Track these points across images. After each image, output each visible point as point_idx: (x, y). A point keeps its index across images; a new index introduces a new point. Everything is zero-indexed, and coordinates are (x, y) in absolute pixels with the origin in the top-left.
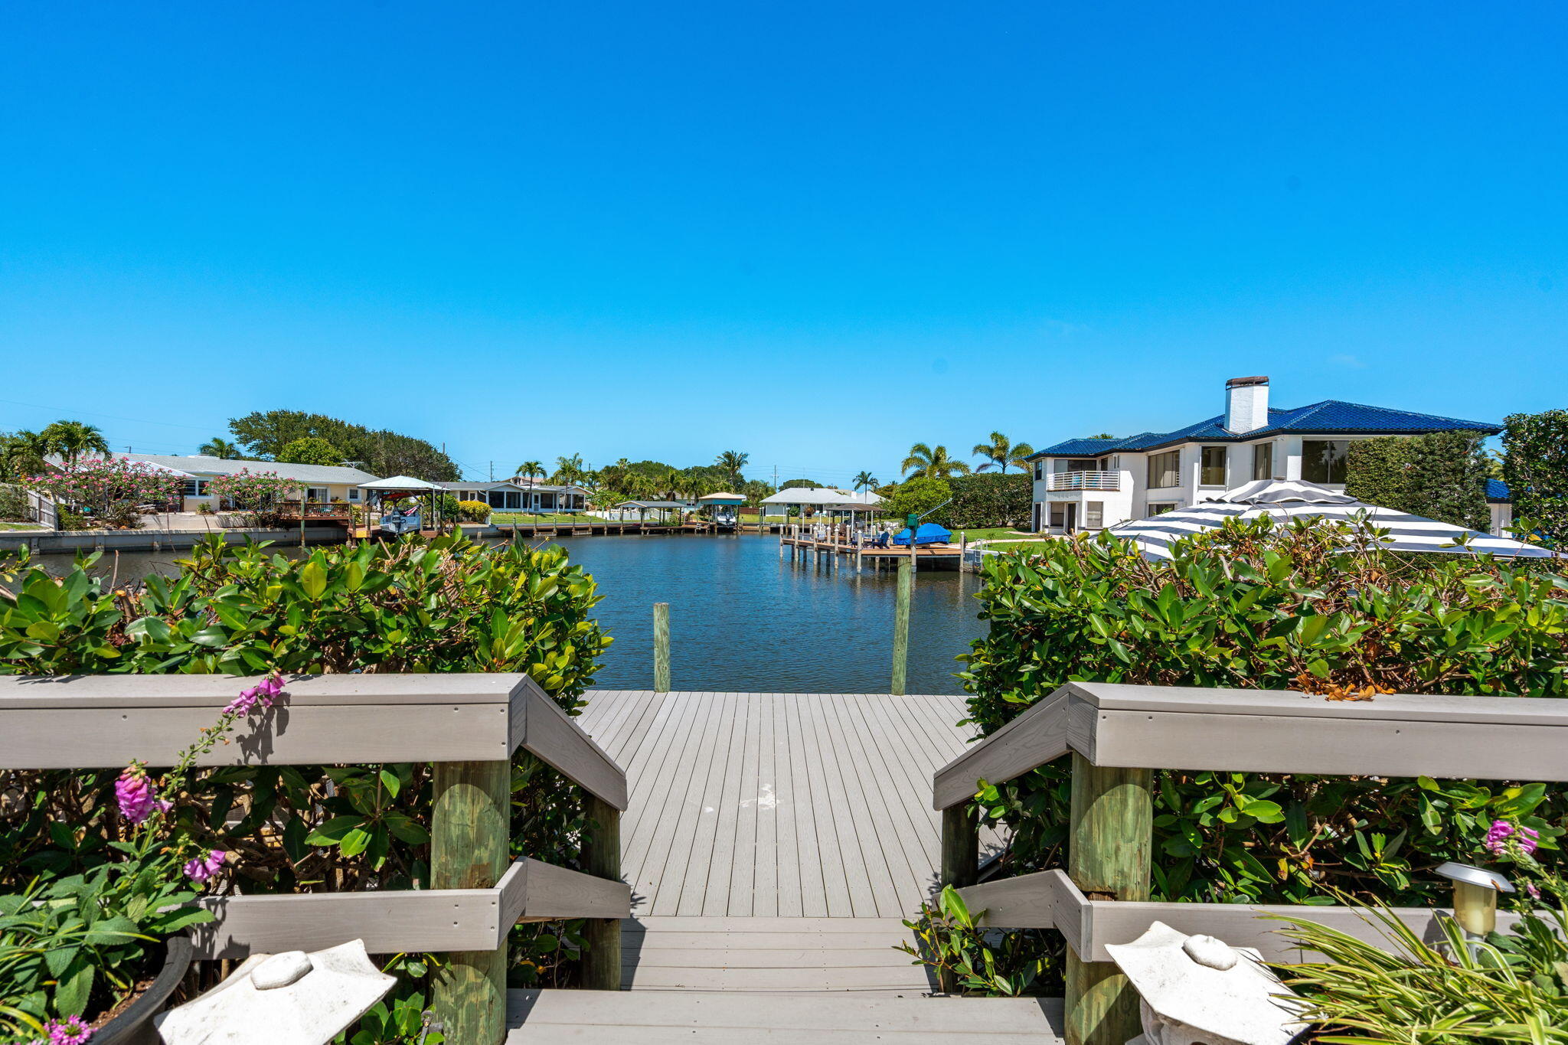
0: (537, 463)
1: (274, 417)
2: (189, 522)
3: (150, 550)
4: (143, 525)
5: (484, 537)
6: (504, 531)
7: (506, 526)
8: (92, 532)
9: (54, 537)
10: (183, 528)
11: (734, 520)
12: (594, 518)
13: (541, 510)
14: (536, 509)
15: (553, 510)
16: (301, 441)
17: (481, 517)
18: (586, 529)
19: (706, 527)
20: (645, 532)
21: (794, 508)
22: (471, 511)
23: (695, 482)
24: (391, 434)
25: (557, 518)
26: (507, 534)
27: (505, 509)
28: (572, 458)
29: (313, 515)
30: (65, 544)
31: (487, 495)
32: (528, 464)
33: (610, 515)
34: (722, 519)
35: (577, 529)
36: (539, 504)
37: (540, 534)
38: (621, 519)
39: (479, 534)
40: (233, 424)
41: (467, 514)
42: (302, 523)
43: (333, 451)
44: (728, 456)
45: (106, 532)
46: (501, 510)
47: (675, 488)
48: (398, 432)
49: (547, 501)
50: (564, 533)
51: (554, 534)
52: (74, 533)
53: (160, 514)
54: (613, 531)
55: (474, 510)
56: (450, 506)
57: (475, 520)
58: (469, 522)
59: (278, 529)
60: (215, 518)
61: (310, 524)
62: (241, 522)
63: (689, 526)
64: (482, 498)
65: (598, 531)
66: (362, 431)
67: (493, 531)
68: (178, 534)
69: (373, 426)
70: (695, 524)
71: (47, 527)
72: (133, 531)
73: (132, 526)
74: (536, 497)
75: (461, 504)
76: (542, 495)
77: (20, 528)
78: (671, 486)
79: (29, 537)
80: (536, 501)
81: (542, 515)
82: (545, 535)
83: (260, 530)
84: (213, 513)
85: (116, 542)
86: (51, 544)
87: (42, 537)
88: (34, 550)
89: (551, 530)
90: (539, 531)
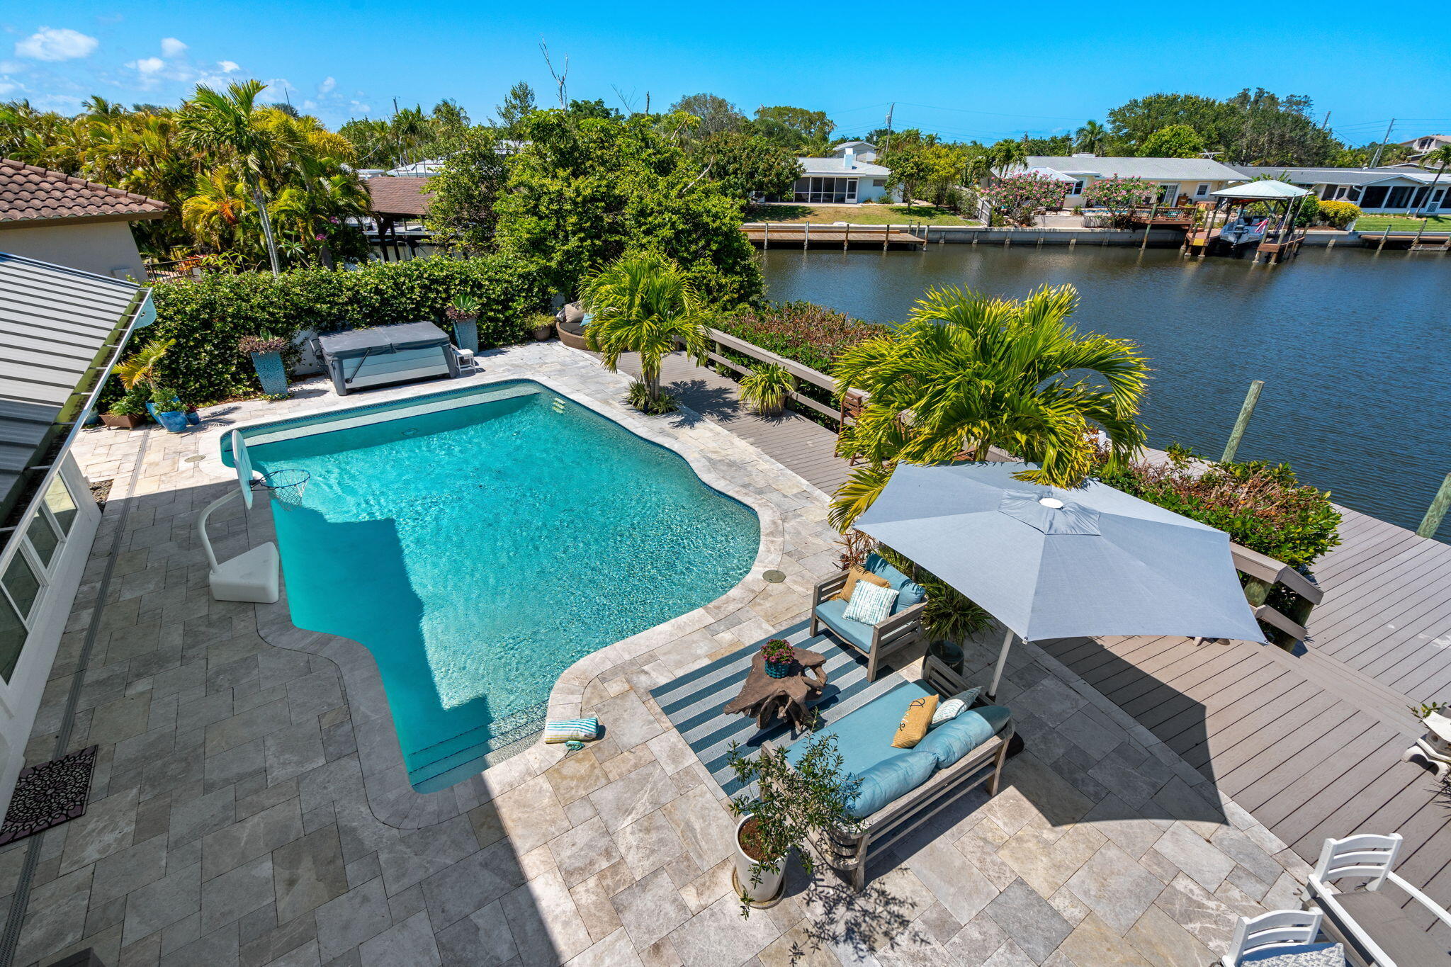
2: (1065, 222)
3: (1033, 244)
4: (1035, 224)
5: (1335, 246)
6: (1367, 240)
7: (1372, 234)
8: (1005, 229)
9: (986, 231)
10: (1059, 228)
13: (1438, 211)
17: (1339, 221)
22: (1332, 214)
26: (1371, 245)
29: (1161, 219)
30: (991, 237)
31: (1364, 191)
36: (1439, 202)
37: (1421, 247)
39: (1332, 242)
41: (1324, 216)
42: (1149, 227)
45: (1012, 229)
46: (1375, 211)
52: (996, 229)
53: (1047, 213)
55: (1336, 214)
56: (1306, 209)
57: (1332, 225)
58: (1324, 227)
59: (1130, 231)
60: (1082, 218)
61: (1154, 227)
62: (1098, 222)
64: (1354, 196)
67: (1353, 239)
68: (1054, 232)
71: (983, 224)
72: (1028, 229)
73: (1029, 225)
74: (1440, 192)
75: (1322, 204)
76: (1449, 190)
77: (970, 224)
79: (974, 231)
80: (1437, 198)
81: (1436, 218)
82: (1429, 248)
83: (1112, 230)
84: (1082, 214)
85: (1017, 237)
86: (982, 237)
87: (980, 232)
88: (975, 241)
89: (1442, 242)
90: (1422, 242)
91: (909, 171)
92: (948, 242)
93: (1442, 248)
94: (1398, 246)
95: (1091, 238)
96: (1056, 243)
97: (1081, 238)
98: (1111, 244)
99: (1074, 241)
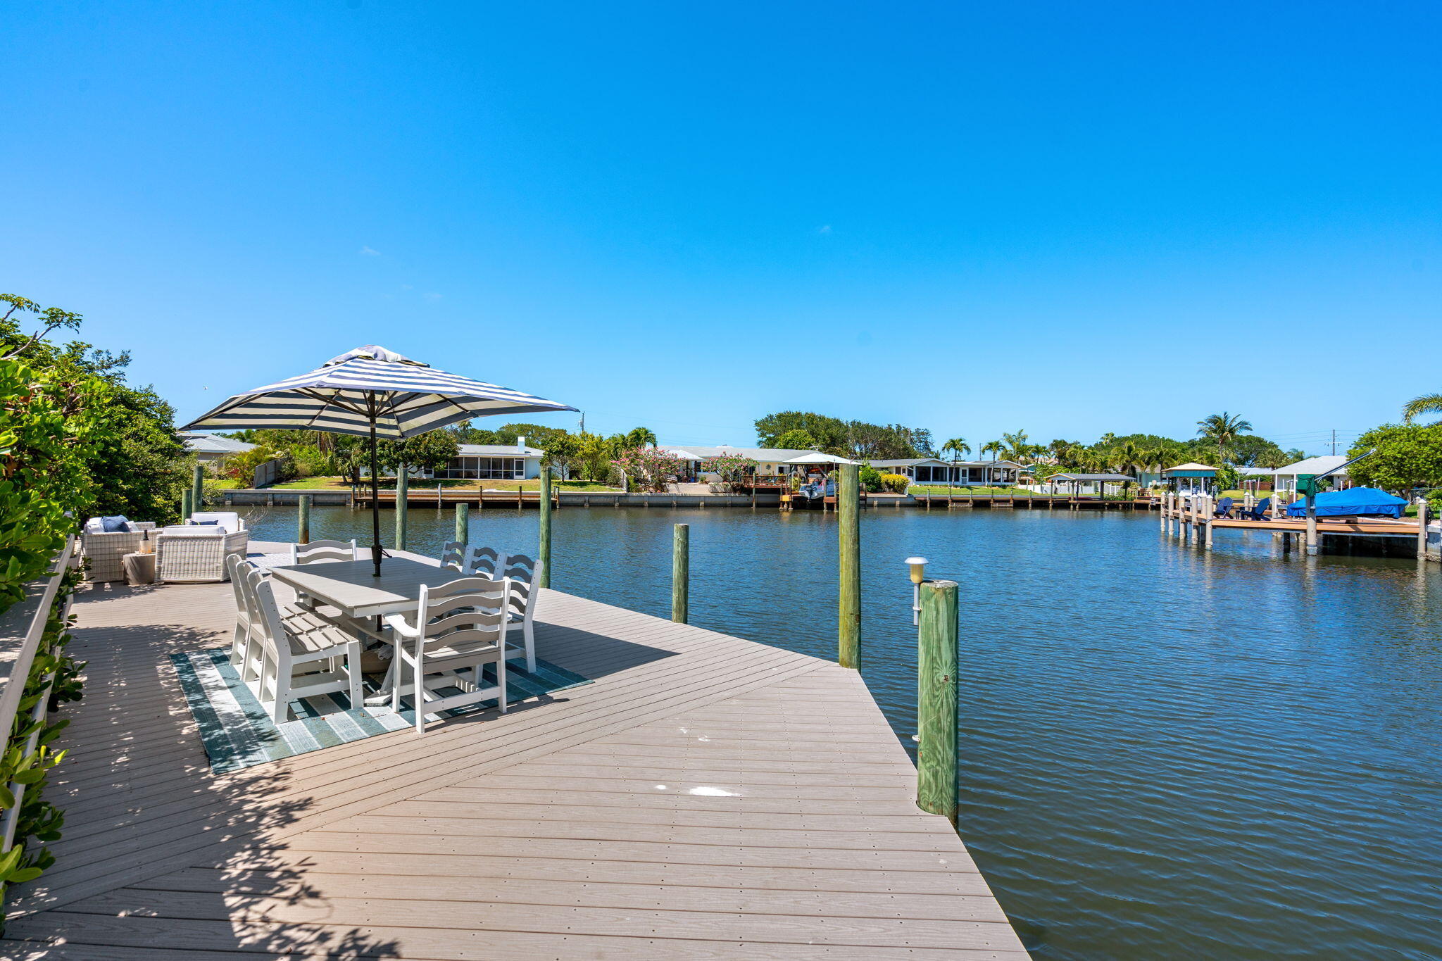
0: (961, 440)
1: (780, 417)
2: (695, 489)
3: (669, 506)
4: (669, 490)
5: (901, 506)
6: (920, 501)
7: (920, 497)
8: (643, 494)
9: (626, 496)
10: (689, 493)
12: (1022, 491)
13: (969, 484)
14: (964, 482)
15: (982, 483)
16: (790, 434)
17: (899, 488)
18: (1008, 501)
20: (1075, 505)
22: (892, 484)
23: (1161, 453)
24: (859, 423)
25: (982, 491)
26: (921, 504)
27: (931, 482)
28: (1016, 434)
29: (762, 485)
30: (631, 500)
31: (914, 470)
32: (952, 441)
33: (1042, 488)
35: (996, 501)
36: (967, 478)
37: (954, 505)
38: (1053, 493)
39: (898, 503)
40: (757, 424)
41: (890, 486)
42: (754, 491)
43: (809, 439)
44: (1215, 420)
45: (649, 494)
46: (926, 483)
47: (1134, 459)
48: (864, 421)
49: (976, 474)
50: (981, 504)
52: (634, 494)
53: (679, 483)
54: (1040, 504)
55: (894, 482)
56: (873, 479)
57: (895, 491)
58: (889, 493)
59: (743, 495)
60: (708, 486)
61: (761, 491)
62: (721, 489)
63: (1142, 501)
64: (910, 473)
65: (1021, 504)
66: (837, 423)
67: (910, 501)
68: (685, 496)
69: (846, 419)
70: (1149, 499)
71: (623, 491)
72: (663, 494)
73: (664, 491)
74: (964, 472)
75: (883, 476)
76: (970, 469)
77: (613, 490)
78: (1126, 457)
79: (615, 496)
80: (964, 475)
81: (969, 488)
82: (960, 505)
83: (732, 495)
84: (707, 483)
85: (654, 501)
86: (624, 501)
87: (620, 496)
88: (617, 504)
89: (968, 501)
90: (953, 501)
91: (555, 448)
92: (592, 505)
93: (968, 505)
94: (940, 505)
95: (718, 501)
96: (689, 504)
97: (709, 501)
98: (733, 506)
99: (702, 503)
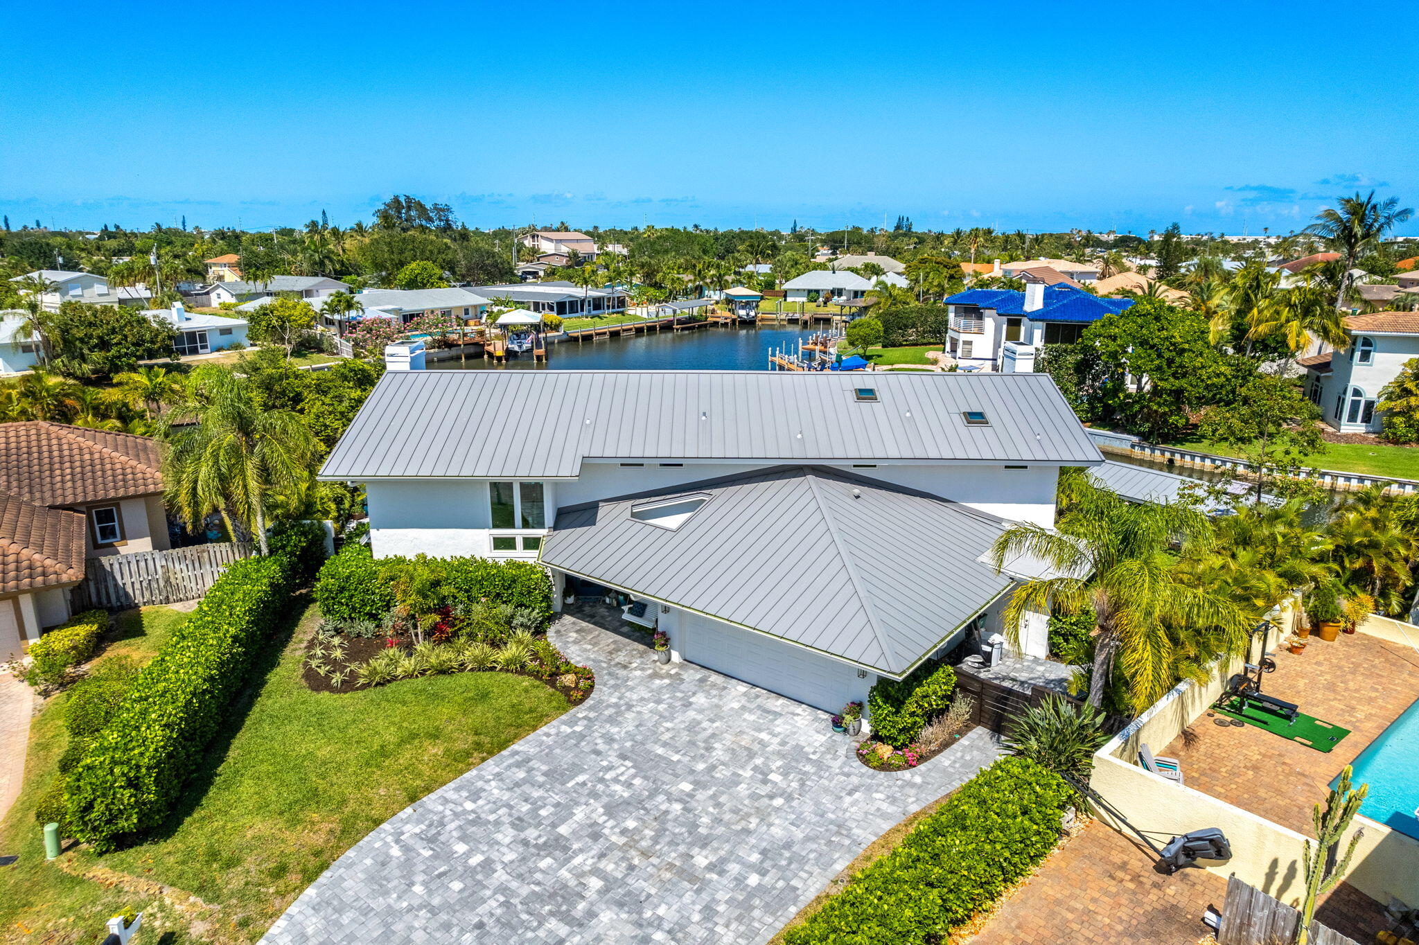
6: (574, 338)
7: (575, 333)
11: (752, 314)
12: (636, 317)
13: (594, 312)
14: (590, 313)
17: (556, 327)
18: (631, 330)
19: (728, 321)
20: (678, 330)
21: (813, 294)
22: (549, 323)
25: (608, 322)
27: (567, 315)
31: (556, 306)
33: (648, 312)
34: (742, 313)
35: (624, 330)
36: (592, 308)
37: (598, 338)
38: (657, 316)
39: (556, 340)
42: (462, 346)
46: (567, 318)
49: (598, 304)
50: (615, 335)
51: (607, 337)
54: (652, 330)
55: (551, 322)
57: (552, 330)
58: (548, 331)
59: (446, 350)
63: (715, 319)
64: (551, 308)
65: (639, 332)
76: (594, 299)
82: (602, 339)
89: (605, 333)
90: (597, 334)
